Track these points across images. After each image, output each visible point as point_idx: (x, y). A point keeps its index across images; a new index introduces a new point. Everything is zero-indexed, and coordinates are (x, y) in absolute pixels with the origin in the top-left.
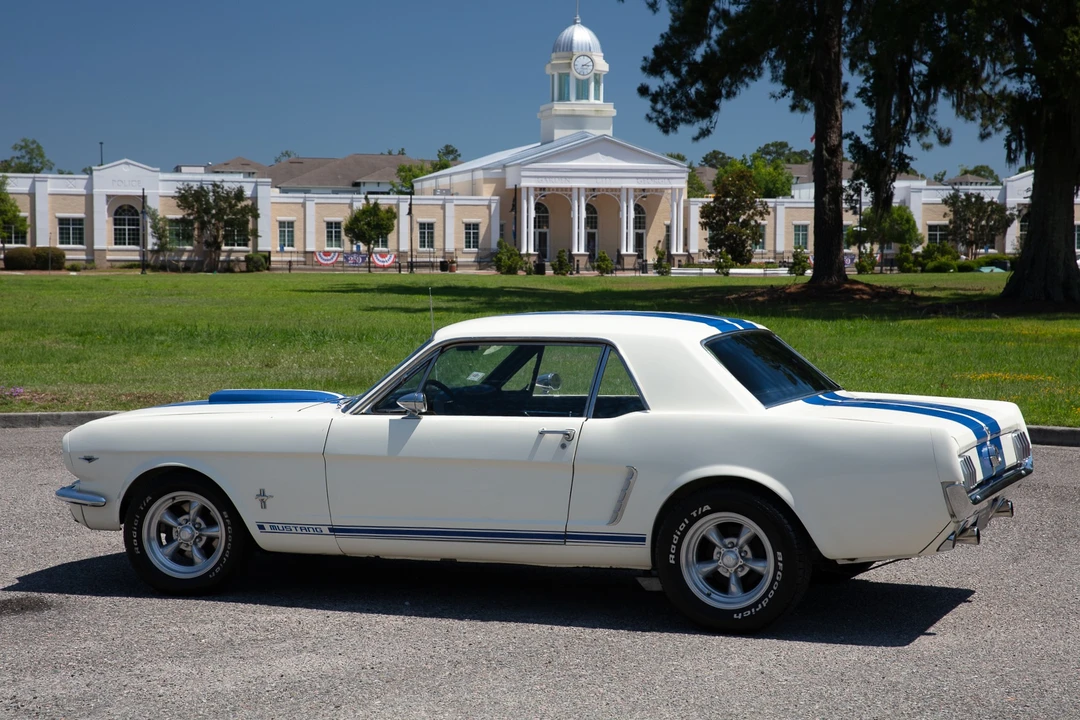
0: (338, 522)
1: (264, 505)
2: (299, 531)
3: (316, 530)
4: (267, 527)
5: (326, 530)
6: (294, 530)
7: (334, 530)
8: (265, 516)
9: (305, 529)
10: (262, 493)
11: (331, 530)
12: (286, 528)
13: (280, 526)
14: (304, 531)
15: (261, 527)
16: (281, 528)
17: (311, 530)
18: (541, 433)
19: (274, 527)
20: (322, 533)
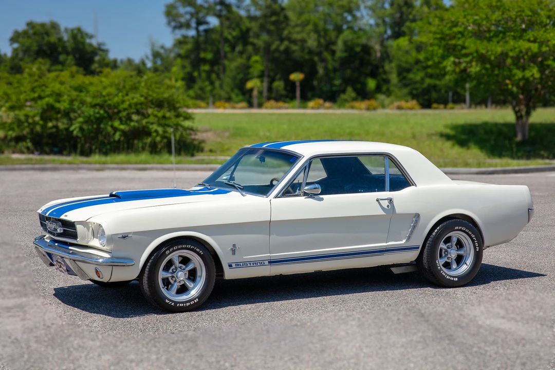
2: (252, 265)
3: (262, 264)
4: (234, 265)
5: (266, 263)
6: (249, 265)
7: (271, 262)
8: (234, 259)
9: (255, 263)
11: (269, 262)
12: (245, 264)
13: (241, 264)
14: (255, 265)
15: (230, 266)
16: (242, 265)
17: (259, 263)
18: (377, 200)
19: (238, 265)
20: (264, 265)
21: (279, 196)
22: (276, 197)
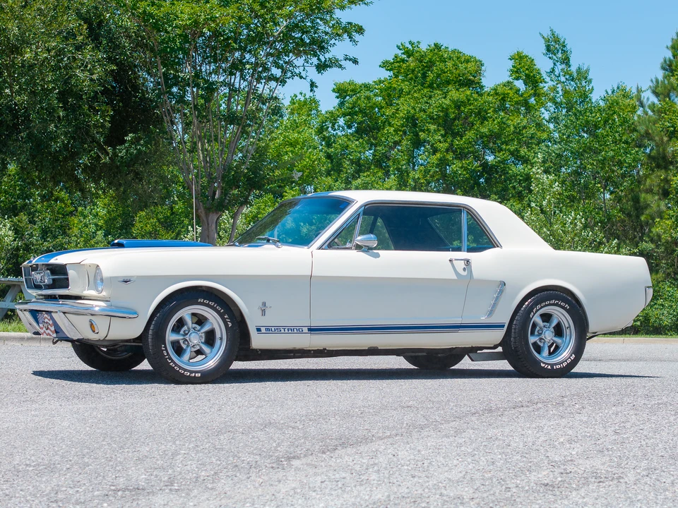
0: (315, 324)
1: (264, 313)
2: (286, 330)
3: (299, 330)
4: (263, 330)
5: (305, 330)
6: (283, 331)
7: (311, 330)
8: (263, 322)
10: (264, 304)
11: (309, 329)
12: (278, 330)
13: (273, 328)
14: (290, 331)
15: (259, 330)
16: (273, 330)
17: (295, 330)
18: (450, 261)
19: (268, 329)
20: (302, 332)
21: (323, 247)
22: (320, 248)
